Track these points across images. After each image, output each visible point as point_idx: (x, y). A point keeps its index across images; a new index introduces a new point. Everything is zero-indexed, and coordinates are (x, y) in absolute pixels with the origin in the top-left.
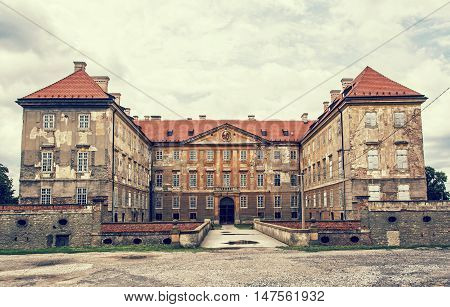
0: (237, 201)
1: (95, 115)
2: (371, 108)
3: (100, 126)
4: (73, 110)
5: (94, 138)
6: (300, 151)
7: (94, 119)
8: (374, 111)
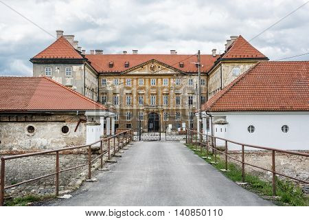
0: (162, 115)
1: (75, 68)
2: (236, 64)
3: (78, 74)
4: (62, 65)
5: (74, 81)
6: (208, 80)
7: (74, 70)
8: (238, 66)
